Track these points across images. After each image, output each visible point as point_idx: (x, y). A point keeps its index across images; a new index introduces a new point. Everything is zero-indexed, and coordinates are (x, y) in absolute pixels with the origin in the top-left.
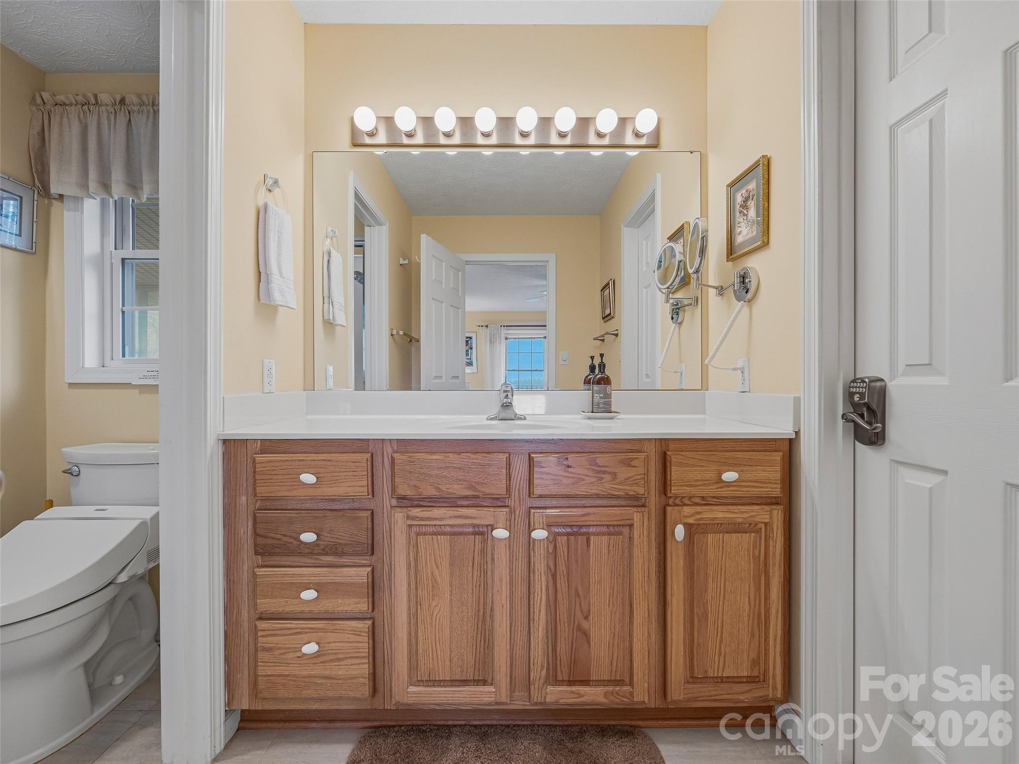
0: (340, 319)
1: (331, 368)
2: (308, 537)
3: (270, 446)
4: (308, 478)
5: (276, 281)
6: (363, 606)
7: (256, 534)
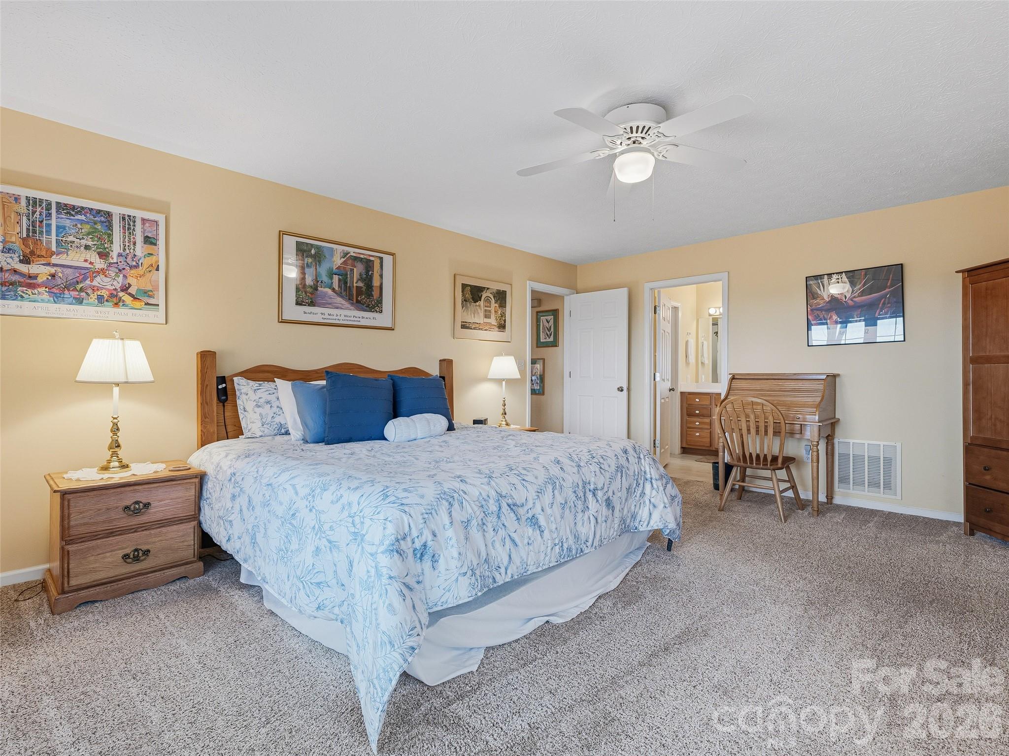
0: (706, 362)
1: (703, 376)
2: (697, 412)
3: (690, 393)
4: (697, 400)
5: (690, 357)
6: (709, 427)
7: (687, 411)
